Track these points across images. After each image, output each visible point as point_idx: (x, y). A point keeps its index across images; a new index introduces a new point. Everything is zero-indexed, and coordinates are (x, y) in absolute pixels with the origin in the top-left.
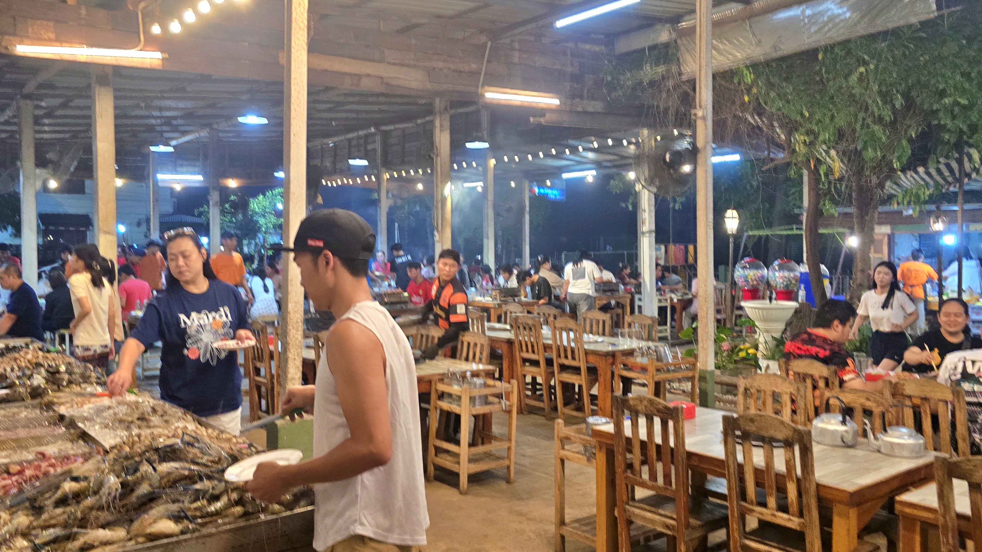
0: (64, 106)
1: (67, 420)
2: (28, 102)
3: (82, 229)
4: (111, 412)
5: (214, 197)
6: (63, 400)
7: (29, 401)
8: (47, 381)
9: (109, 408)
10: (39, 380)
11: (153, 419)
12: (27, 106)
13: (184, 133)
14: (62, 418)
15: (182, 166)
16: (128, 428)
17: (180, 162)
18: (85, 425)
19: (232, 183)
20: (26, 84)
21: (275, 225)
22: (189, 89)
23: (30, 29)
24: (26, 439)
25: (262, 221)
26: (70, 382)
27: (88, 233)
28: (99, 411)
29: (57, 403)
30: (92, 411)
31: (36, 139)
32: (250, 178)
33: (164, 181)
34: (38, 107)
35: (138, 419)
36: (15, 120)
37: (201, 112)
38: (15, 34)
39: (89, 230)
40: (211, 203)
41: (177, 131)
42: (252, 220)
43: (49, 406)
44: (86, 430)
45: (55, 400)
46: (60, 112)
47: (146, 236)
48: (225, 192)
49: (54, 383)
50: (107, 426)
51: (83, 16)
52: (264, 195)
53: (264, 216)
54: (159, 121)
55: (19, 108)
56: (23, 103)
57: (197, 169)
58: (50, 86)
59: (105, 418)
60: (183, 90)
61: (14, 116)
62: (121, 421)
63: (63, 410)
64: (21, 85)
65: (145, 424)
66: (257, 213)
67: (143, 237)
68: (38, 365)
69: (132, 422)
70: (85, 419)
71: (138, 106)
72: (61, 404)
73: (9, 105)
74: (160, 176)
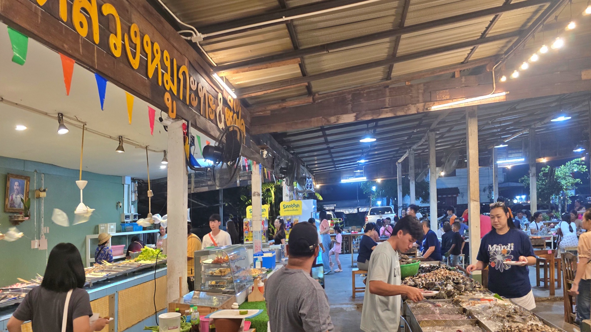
0: (449, 131)
1: (468, 312)
2: (433, 133)
3: (455, 196)
4: (491, 310)
5: (533, 170)
6: (464, 300)
7: (446, 299)
8: (454, 288)
9: (490, 308)
10: (450, 287)
11: (516, 317)
12: (432, 136)
13: (513, 134)
14: (464, 310)
15: (511, 154)
16: (502, 321)
17: (510, 152)
18: (478, 316)
19: (544, 160)
20: (432, 123)
21: (573, 183)
22: (517, 107)
23: (438, 97)
24: (450, 321)
25: (563, 182)
26: (466, 290)
27: (458, 198)
28: (485, 309)
29: (461, 301)
30: (480, 308)
31: (436, 150)
32: (556, 155)
33: (501, 164)
34: (437, 134)
35: (508, 316)
36: (427, 143)
37: (524, 120)
38: (431, 101)
39: (458, 196)
40: (531, 175)
41: (510, 134)
42: (557, 182)
43: (457, 303)
44: (479, 319)
45: (460, 300)
46: (447, 135)
47: (488, 197)
48: (539, 166)
49: (458, 290)
50: (490, 319)
51: (463, 82)
52: (565, 165)
53: (565, 179)
54: (499, 130)
55: (429, 137)
56: (430, 134)
57: (520, 155)
58: (443, 122)
59: (488, 314)
60: (515, 109)
61: (426, 141)
62: (498, 316)
63: (464, 306)
64: (429, 125)
65: (511, 320)
66: (560, 177)
67: (487, 198)
68: (448, 278)
69: (504, 318)
70: (478, 313)
71: (488, 124)
72: (463, 302)
73: (423, 136)
74: (499, 162)
